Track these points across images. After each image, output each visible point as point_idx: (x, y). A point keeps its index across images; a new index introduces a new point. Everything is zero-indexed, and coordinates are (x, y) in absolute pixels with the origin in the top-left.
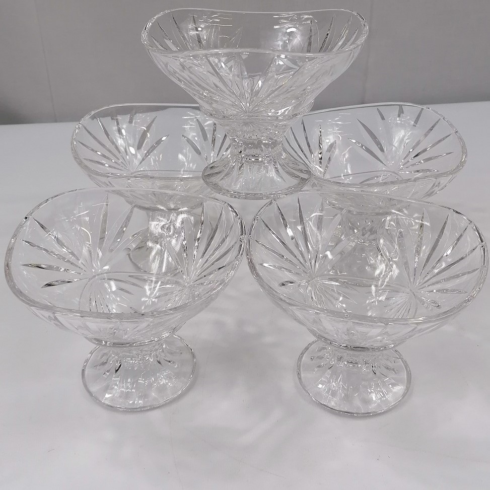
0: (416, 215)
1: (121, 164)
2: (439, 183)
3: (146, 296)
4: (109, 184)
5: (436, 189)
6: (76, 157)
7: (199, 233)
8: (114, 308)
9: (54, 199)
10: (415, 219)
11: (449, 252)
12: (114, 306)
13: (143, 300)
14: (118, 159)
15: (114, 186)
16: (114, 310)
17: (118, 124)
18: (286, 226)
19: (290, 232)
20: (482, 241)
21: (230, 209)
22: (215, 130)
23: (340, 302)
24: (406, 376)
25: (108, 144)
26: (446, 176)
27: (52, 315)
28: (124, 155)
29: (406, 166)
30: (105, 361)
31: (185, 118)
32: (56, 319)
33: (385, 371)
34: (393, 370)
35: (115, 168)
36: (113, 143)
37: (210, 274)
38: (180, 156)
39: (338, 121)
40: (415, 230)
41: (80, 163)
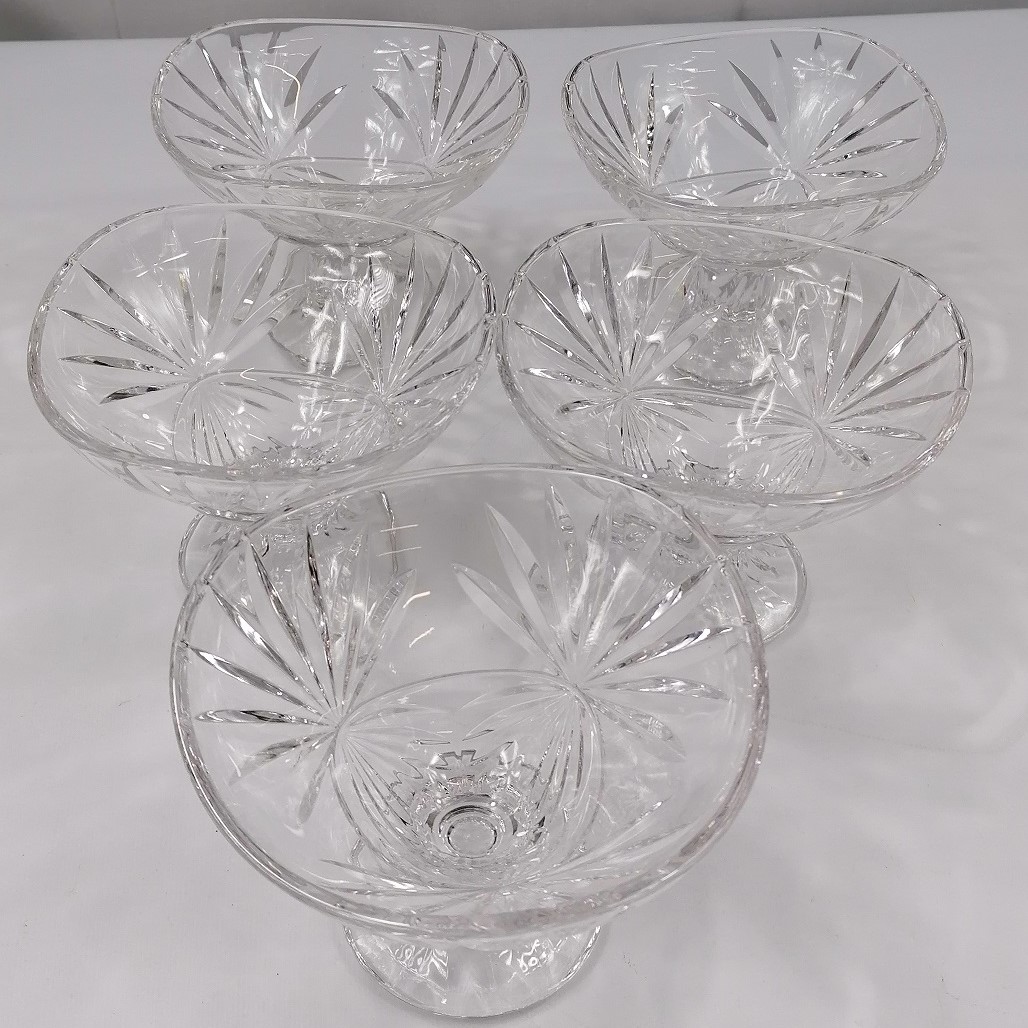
0: (837, 278)
1: (250, 143)
2: (887, 207)
3: (301, 422)
4: (227, 193)
5: (881, 218)
6: (161, 134)
7: (404, 301)
8: (240, 444)
9: (119, 227)
10: (834, 285)
11: (896, 350)
12: (240, 441)
13: (294, 428)
14: (244, 133)
15: (236, 200)
16: (241, 447)
17: (244, 63)
18: (575, 292)
19: (584, 306)
20: (963, 338)
21: (467, 258)
22: (438, 79)
23: (678, 444)
24: (796, 583)
25: (225, 104)
26: (902, 195)
27: (120, 467)
28: (255, 122)
29: (825, 159)
30: (224, 538)
31: (379, 52)
32: (128, 473)
33: (757, 573)
34: (774, 570)
35: (238, 153)
36: (236, 102)
37: (426, 383)
38: (370, 123)
39: (688, 65)
40: (832, 308)
41: (169, 146)
